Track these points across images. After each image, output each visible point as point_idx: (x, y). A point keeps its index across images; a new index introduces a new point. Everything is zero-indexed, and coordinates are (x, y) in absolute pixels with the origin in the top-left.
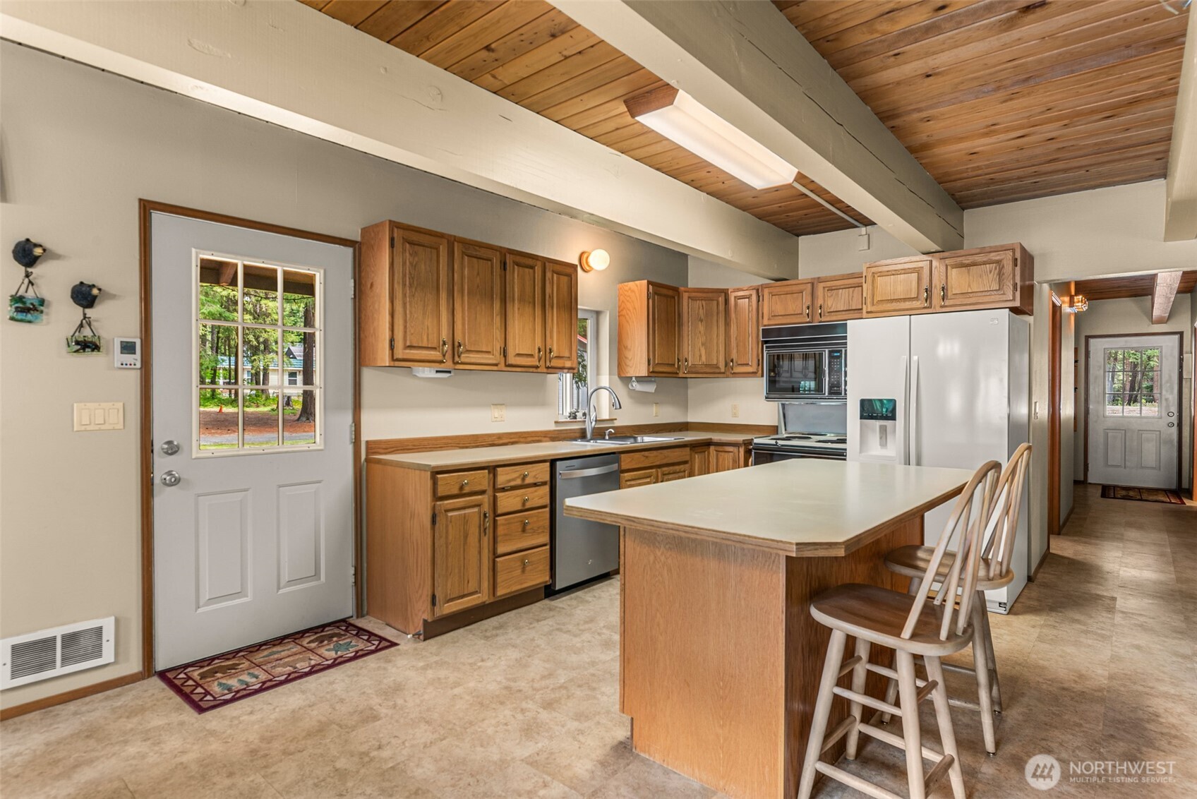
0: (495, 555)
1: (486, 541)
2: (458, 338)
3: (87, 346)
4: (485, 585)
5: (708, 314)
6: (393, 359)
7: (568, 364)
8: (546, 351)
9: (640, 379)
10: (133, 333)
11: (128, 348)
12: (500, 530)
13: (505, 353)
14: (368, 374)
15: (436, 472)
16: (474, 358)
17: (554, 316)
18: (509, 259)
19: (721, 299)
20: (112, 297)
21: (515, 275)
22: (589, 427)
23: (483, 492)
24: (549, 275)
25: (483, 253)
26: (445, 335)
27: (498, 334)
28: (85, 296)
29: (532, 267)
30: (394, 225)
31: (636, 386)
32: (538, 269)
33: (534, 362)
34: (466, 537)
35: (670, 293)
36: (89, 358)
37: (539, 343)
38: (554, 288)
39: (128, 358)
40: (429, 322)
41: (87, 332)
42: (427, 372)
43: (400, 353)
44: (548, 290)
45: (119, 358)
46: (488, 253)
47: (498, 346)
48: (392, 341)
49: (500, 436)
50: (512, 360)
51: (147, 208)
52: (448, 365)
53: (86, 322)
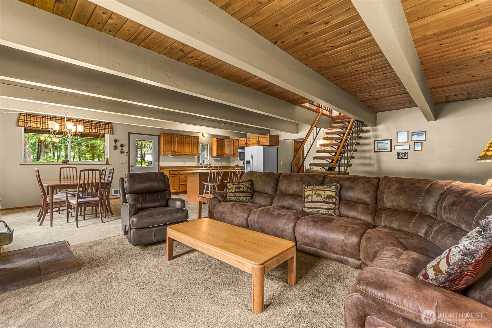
0: (180, 184)
1: (178, 182)
2: (175, 150)
3: (122, 152)
4: (178, 189)
5: (230, 144)
6: (164, 154)
7: (197, 154)
8: (192, 152)
9: (215, 157)
10: (127, 150)
11: (127, 153)
12: (181, 181)
13: (184, 152)
14: (161, 157)
15: (169, 171)
16: (178, 153)
17: (194, 146)
18: (185, 137)
19: (233, 141)
20: (125, 146)
21: (186, 140)
22: (204, 165)
23: (178, 174)
24: (193, 139)
25: (180, 136)
26: (173, 150)
27: (182, 149)
28: (122, 146)
29: (189, 138)
30: (164, 133)
31: (215, 158)
32: (191, 138)
33: (190, 154)
34: (175, 181)
35: (222, 140)
36: (122, 154)
37: (191, 151)
38: (194, 141)
39: (127, 154)
40: (170, 148)
41: (122, 151)
42: (170, 156)
43: (165, 153)
44: (193, 141)
45: (126, 154)
46: (181, 136)
47: (182, 151)
48: (164, 151)
49: (185, 167)
50: (185, 154)
51: (129, 133)
52: (173, 155)
53: (122, 149)
